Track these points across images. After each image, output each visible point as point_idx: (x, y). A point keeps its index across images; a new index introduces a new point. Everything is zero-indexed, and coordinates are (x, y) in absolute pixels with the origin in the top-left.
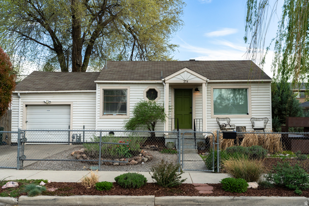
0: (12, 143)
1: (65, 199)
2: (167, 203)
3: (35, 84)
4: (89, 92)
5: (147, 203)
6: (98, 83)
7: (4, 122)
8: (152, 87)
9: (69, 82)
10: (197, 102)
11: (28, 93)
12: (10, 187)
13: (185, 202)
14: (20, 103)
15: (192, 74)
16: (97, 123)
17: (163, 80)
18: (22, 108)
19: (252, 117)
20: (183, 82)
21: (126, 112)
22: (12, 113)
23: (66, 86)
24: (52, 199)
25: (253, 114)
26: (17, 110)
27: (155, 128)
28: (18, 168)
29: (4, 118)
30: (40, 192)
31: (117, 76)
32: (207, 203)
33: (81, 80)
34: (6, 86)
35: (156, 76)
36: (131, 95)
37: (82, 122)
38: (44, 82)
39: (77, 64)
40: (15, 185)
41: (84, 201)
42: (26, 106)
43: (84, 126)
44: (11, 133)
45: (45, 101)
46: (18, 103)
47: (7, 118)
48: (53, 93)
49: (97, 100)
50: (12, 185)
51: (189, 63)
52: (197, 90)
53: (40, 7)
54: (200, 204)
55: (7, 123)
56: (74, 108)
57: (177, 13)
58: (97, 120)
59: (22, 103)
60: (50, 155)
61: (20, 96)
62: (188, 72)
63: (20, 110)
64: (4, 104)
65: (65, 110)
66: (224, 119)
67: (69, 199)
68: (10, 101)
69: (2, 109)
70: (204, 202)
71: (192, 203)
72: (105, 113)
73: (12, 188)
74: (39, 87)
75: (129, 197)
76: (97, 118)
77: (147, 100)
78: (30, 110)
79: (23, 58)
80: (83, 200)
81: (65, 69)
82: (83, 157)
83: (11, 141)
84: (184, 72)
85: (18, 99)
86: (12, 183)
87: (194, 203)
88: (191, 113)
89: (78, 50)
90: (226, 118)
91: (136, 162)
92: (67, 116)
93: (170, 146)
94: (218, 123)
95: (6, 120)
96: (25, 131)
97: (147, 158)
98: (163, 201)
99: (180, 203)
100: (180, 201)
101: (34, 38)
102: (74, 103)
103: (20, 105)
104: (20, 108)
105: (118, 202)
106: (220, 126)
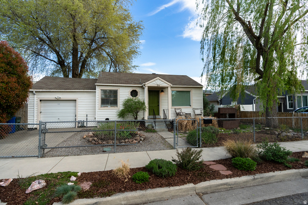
0: (28, 128)
1: (108, 201)
2: (206, 190)
3: (47, 85)
4: (90, 92)
5: (189, 193)
6: (98, 85)
7: (21, 113)
8: (134, 89)
9: (74, 84)
10: (162, 99)
11: (42, 91)
12: (37, 189)
13: (220, 187)
14: (35, 99)
15: (162, 81)
16: (96, 112)
17: (144, 84)
18: (37, 102)
19: (193, 108)
20: (157, 86)
21: (117, 105)
22: (28, 106)
23: (72, 87)
24: (92, 203)
25: (193, 106)
26: (33, 104)
28: (40, 157)
29: (21, 110)
30: (75, 193)
31: (110, 81)
32: (237, 185)
33: (82, 83)
34: (24, 84)
35: (136, 82)
36: (120, 94)
37: (85, 112)
38: (54, 84)
39: (76, 74)
40: (42, 184)
41: (129, 200)
42: (41, 101)
43: (87, 115)
44: (27, 125)
45: (56, 97)
46: (33, 98)
47: (24, 110)
48: (62, 91)
49: (97, 97)
50: (38, 185)
51: (153, 75)
52: (162, 91)
53: (49, 34)
54: (232, 186)
55: (24, 113)
56: (79, 102)
57: (136, 48)
58: (96, 111)
59: (37, 99)
60: (65, 139)
61: (35, 94)
62: (159, 80)
63: (35, 104)
64: (22, 99)
65: (72, 104)
66: (178, 109)
67: (112, 200)
68: (28, 96)
69: (20, 103)
70: (235, 184)
71: (226, 186)
72: (102, 106)
73: (38, 189)
74: (51, 87)
75: (172, 188)
76: (97, 109)
77: (131, 97)
78: (43, 104)
79: (35, 69)
80: (127, 199)
81: (66, 76)
82: (95, 140)
83: (27, 127)
84: (157, 79)
85: (33, 95)
86: (37, 183)
87: (227, 186)
88: (159, 105)
89: (76, 65)
90: (180, 108)
91: (137, 142)
92: (74, 108)
93: (150, 127)
94: (176, 111)
95: (23, 111)
96: (46, 123)
97: (143, 137)
98: (202, 189)
99: (216, 188)
100: (216, 186)
101: (43, 55)
102: (79, 99)
103: (35, 100)
104: (35, 102)
105: (163, 196)
106: (177, 113)
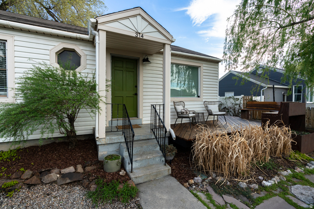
8: (69, 46)
15: (150, 24)
17: (93, 21)
20: (134, 35)
21: (6, 90)
25: (205, 97)
27: (75, 123)
52: (146, 61)
66: (178, 103)
84: (135, 16)
88: (136, 94)
90: (181, 102)
93: (112, 166)
94: (175, 108)
106: (177, 113)
